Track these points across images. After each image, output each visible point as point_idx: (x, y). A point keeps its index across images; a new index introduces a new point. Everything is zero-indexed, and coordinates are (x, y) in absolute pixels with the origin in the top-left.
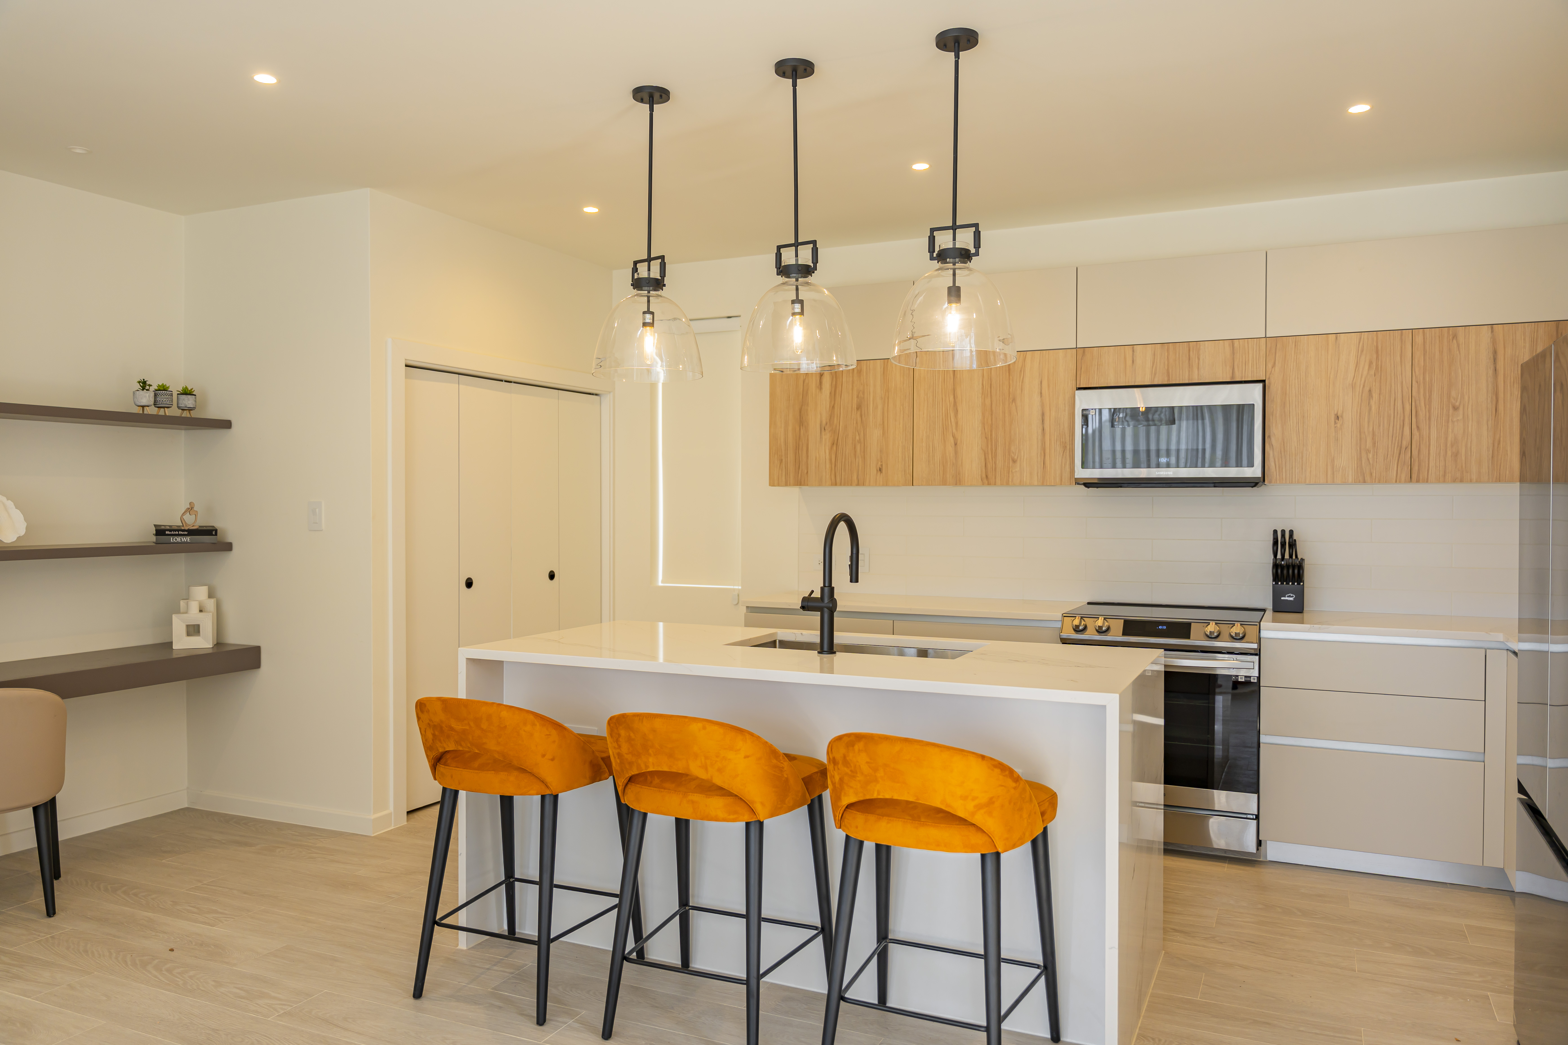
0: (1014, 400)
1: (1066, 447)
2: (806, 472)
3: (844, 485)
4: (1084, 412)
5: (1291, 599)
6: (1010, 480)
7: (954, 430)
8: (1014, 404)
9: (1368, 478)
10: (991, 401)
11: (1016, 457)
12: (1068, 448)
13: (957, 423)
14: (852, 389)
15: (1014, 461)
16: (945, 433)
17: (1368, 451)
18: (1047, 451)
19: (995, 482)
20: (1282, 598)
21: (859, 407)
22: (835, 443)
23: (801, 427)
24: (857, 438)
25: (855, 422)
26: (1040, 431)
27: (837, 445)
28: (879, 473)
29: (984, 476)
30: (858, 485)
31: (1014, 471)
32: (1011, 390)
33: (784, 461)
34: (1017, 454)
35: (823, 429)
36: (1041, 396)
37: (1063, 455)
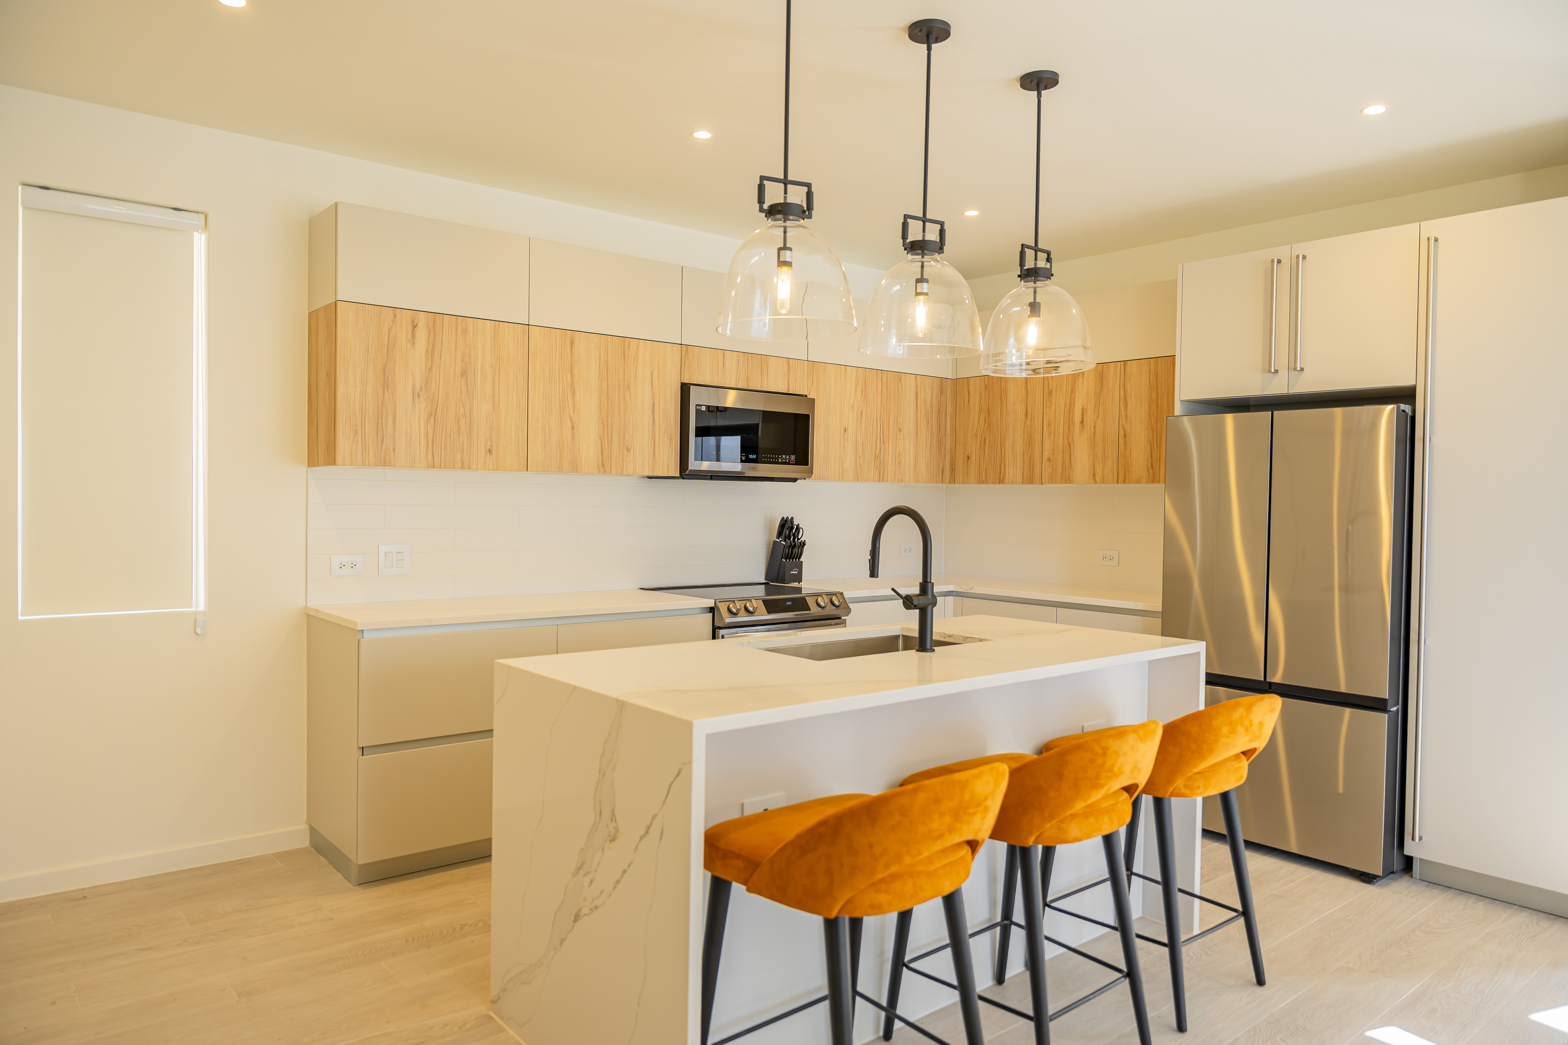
0: (628, 387)
1: (671, 439)
2: (392, 448)
3: (445, 468)
4: (697, 407)
5: (796, 572)
6: (625, 469)
7: (571, 413)
8: (628, 391)
9: (859, 478)
10: (608, 385)
11: (630, 446)
13: (574, 405)
14: (456, 350)
15: (628, 450)
16: (562, 414)
17: (859, 457)
18: (657, 441)
19: (611, 471)
20: (791, 572)
21: (464, 374)
22: (432, 415)
23: (386, 389)
24: (462, 411)
25: (459, 392)
26: (651, 421)
27: (435, 417)
28: (488, 454)
29: (600, 463)
30: (463, 468)
31: (628, 460)
32: (626, 376)
33: (360, 432)
34: (630, 443)
35: (416, 395)
36: (652, 387)
37: (670, 446)
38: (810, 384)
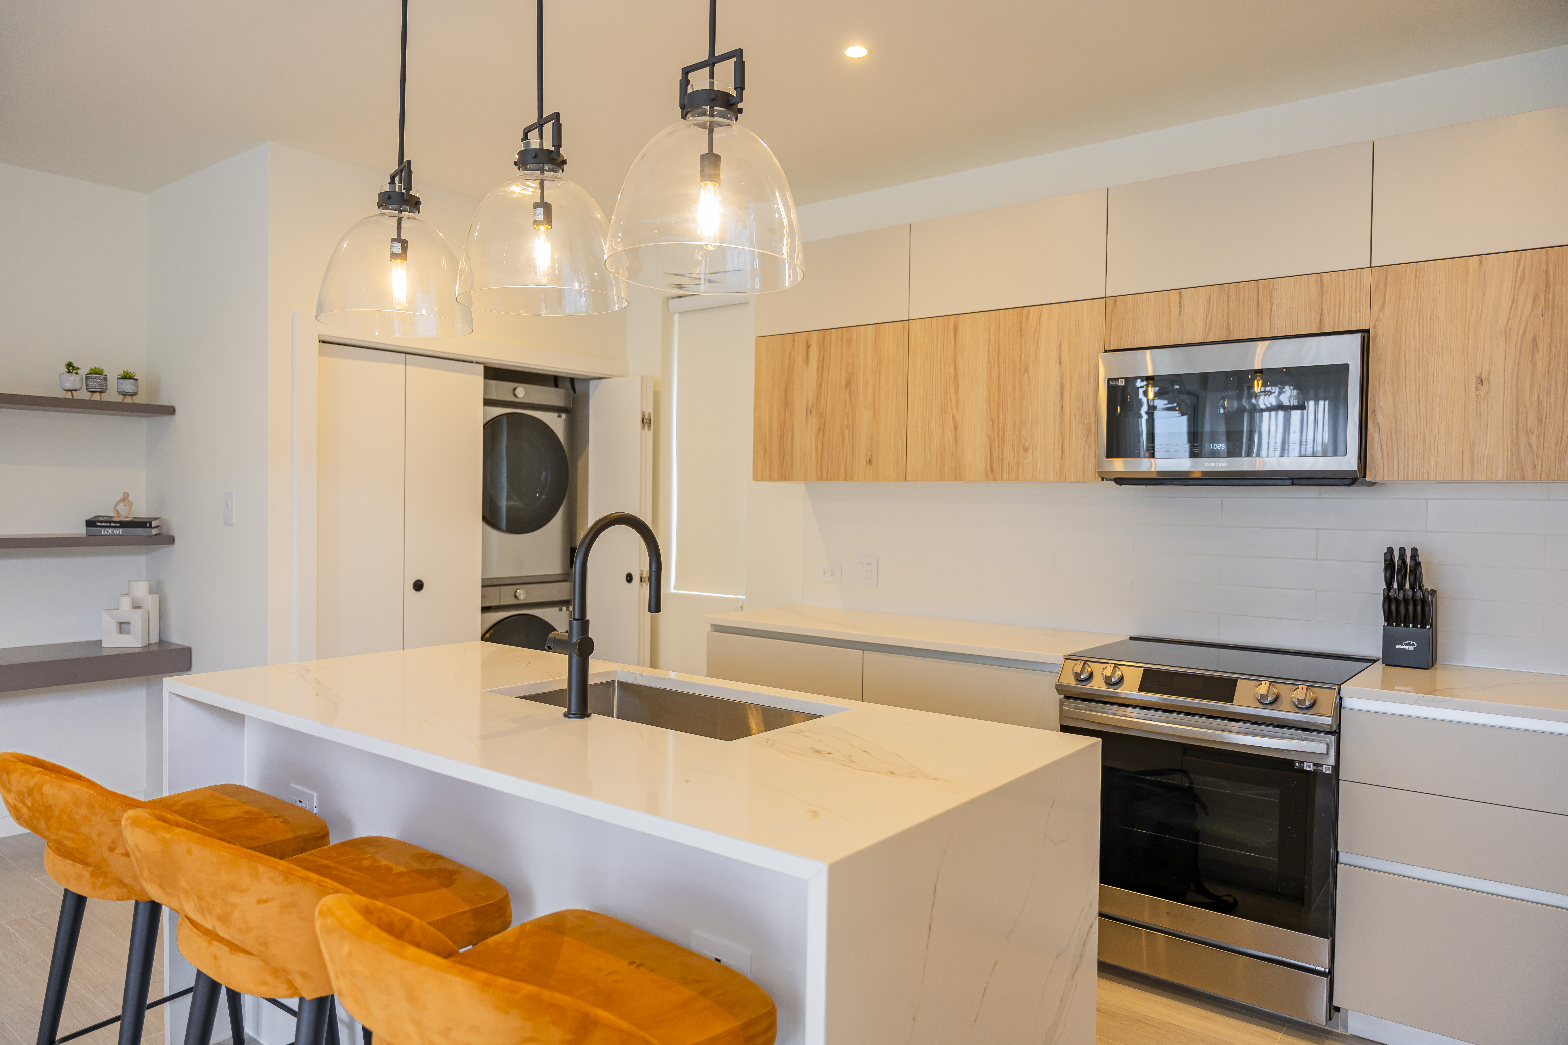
0: (1026, 370)
1: (1090, 430)
2: (790, 463)
3: (831, 480)
4: (1111, 383)
5: (1412, 648)
6: (1020, 474)
7: (954, 411)
8: (1026, 374)
9: (1528, 473)
10: (999, 372)
11: (1027, 445)
12: (1093, 431)
13: (957, 402)
14: (841, 362)
15: (1026, 450)
16: (944, 414)
17: (1529, 432)
18: (1067, 436)
19: (1002, 477)
20: (1397, 647)
21: (848, 384)
22: (821, 429)
23: (787, 410)
24: (846, 422)
25: (843, 403)
26: (1058, 409)
27: (824, 431)
28: (869, 464)
29: (989, 469)
30: (845, 479)
31: (1025, 462)
32: (1023, 357)
33: (768, 451)
34: (1028, 441)
35: (809, 412)
36: (1060, 364)
37: (1086, 441)
38: (1376, 308)
